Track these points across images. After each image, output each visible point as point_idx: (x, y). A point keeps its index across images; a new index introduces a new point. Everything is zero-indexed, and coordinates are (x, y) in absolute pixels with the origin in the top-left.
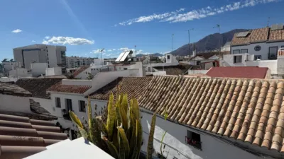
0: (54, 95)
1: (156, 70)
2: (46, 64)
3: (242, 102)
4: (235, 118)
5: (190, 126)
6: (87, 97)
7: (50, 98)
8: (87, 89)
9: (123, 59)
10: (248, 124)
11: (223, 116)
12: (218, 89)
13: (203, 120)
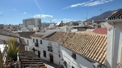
0: (33, 38)
1: (73, 29)
2: (34, 26)
3: (91, 43)
4: (87, 49)
5: (73, 51)
6: (42, 39)
7: (31, 39)
8: (43, 36)
9: (58, 25)
10: (90, 51)
11: (84, 48)
12: (85, 38)
13: (77, 49)
